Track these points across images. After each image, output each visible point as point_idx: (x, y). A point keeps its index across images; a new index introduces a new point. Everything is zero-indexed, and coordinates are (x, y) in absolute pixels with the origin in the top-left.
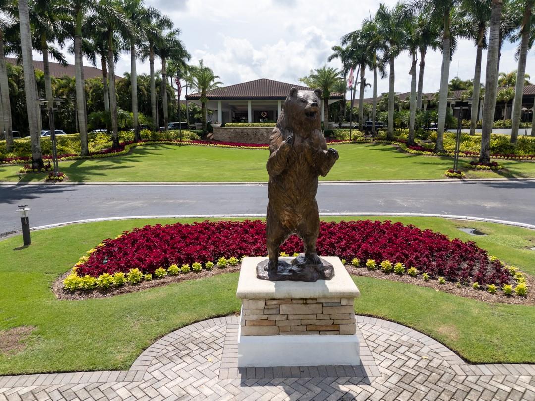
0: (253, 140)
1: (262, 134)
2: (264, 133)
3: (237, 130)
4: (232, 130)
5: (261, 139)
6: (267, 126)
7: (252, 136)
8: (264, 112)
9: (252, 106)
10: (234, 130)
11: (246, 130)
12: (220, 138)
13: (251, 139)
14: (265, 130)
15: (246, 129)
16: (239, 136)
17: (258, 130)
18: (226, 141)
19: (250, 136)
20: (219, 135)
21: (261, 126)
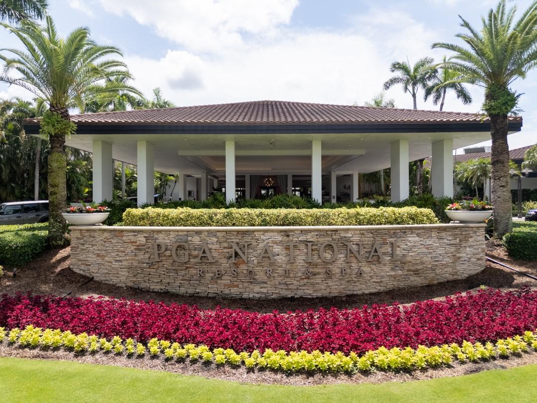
0: (226, 280)
1: (267, 255)
2: (277, 249)
3: (161, 239)
4: (141, 239)
5: (260, 276)
6: (285, 222)
7: (225, 264)
8: (269, 177)
9: (238, 159)
10: (150, 236)
11: (196, 240)
12: (94, 269)
13: (219, 276)
14: (279, 238)
15: (198, 233)
16: (167, 264)
17: (248, 239)
18: (114, 280)
19: (216, 263)
20: (92, 258)
21: (265, 223)
